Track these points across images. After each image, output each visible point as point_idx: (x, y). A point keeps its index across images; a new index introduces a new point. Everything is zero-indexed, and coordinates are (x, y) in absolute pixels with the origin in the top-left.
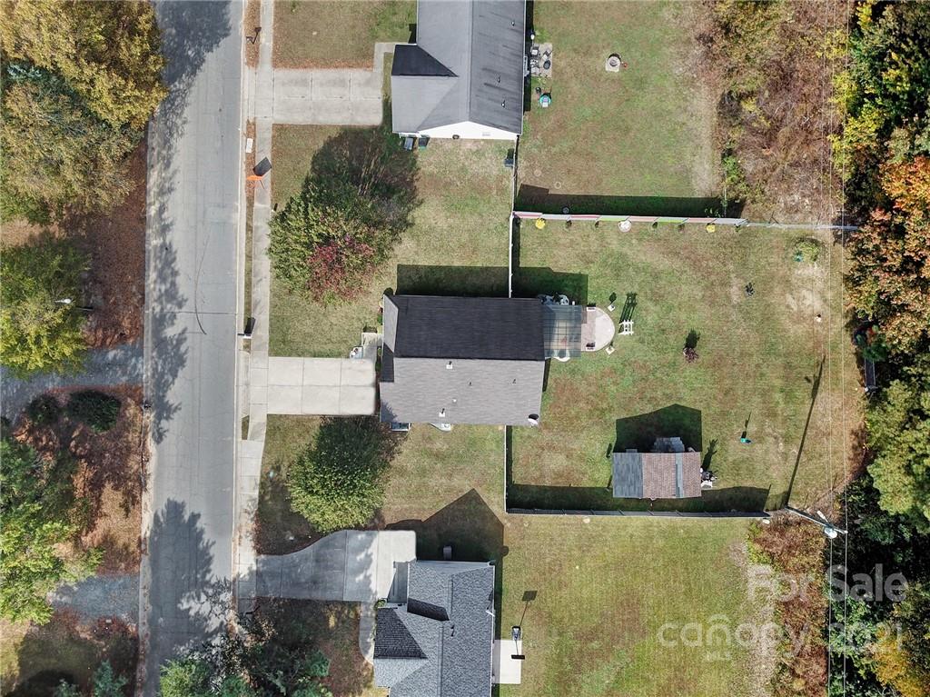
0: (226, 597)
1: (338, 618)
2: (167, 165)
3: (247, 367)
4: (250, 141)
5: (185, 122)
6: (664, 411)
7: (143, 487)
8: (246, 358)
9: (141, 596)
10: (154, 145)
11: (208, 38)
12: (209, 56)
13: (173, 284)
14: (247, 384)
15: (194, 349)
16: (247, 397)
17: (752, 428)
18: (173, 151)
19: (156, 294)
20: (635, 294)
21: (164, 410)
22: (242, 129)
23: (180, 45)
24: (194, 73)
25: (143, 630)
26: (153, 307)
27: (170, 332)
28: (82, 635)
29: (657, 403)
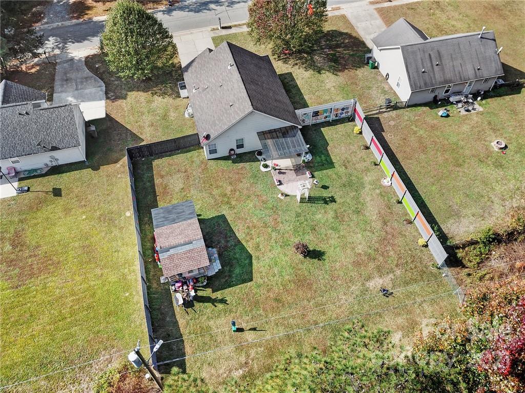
3: (202, 31)
8: (207, 30)
9: (57, 24)
13: (239, 2)
14: (191, 33)
15: (206, 14)
16: (184, 35)
17: (249, 336)
20: (335, 202)
21: (168, 12)
22: (334, 6)
25: (36, 28)
27: (212, 6)
29: (247, 241)
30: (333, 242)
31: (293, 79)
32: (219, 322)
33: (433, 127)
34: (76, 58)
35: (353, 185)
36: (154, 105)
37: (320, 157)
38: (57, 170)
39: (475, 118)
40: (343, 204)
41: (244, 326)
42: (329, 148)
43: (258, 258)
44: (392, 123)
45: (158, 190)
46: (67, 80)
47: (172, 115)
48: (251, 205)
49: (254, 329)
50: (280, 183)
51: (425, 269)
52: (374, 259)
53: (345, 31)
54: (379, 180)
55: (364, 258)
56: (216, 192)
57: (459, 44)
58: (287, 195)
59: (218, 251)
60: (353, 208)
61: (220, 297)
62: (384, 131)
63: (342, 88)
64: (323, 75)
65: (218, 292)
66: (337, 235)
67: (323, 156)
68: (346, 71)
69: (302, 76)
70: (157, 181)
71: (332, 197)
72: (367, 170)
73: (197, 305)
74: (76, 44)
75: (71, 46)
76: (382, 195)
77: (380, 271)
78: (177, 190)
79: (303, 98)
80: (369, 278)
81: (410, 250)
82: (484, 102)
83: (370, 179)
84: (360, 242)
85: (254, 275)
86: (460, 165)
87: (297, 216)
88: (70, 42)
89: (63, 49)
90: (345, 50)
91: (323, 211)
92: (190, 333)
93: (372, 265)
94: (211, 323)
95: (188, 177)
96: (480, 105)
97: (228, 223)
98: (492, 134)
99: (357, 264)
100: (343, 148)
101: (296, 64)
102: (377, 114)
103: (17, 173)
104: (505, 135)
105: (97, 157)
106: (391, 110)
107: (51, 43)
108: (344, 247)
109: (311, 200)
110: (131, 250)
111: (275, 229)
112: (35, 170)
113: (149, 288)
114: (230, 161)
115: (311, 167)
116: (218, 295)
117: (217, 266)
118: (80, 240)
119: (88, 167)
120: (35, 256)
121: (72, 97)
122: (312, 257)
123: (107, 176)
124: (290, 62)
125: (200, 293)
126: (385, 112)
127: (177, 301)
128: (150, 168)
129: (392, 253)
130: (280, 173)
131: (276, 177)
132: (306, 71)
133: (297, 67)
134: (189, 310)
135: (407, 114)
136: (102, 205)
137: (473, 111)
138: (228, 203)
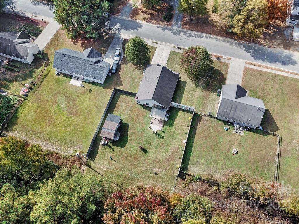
0: (117, 32)
1: (103, 50)
2: (223, 41)
3: (170, 46)
4: (226, 58)
5: (233, 46)
6: (127, 138)
7: (148, 22)
8: (172, 46)
9: (124, 17)
10: (228, 40)
11: (254, 55)
12: (249, 54)
13: (193, 36)
14: (165, 45)
15: (177, 37)
16: (162, 44)
17: (113, 162)
18: (226, 43)
19: (192, 33)
20: (163, 139)
21: (164, 29)
22: (229, 57)
23: (253, 49)
24: (245, 50)
25: (116, 16)
26: (189, 32)
27: (182, 34)
28: (119, 6)
29: (130, 136)
30: (153, 151)
31: (185, 86)
32: (109, 154)
33: (218, 131)
35: (173, 137)
36: (133, 73)
37: (171, 121)
38: (94, 83)
39: (237, 137)
40: (165, 141)
42: (176, 119)
43: (129, 143)
44: (205, 122)
45: (117, 106)
47: (137, 80)
48: (138, 126)
49: (116, 161)
50: (152, 123)
51: (172, 174)
52: (160, 163)
53: (222, 72)
54: (183, 139)
55: (158, 160)
56: (132, 116)
57: (247, 107)
58: (151, 128)
59: (120, 134)
60: (167, 144)
61: (113, 148)
62: (199, 123)
63: (199, 99)
64: (197, 89)
65: (113, 146)
66: (156, 149)
67: (172, 121)
68: (208, 91)
69: (190, 85)
70: (118, 103)
71: (164, 137)
72: (182, 134)
73: (106, 146)
75: (123, 31)
77: (160, 167)
78: (122, 108)
79: (182, 96)
80: (155, 167)
81: (173, 166)
82: (247, 132)
83: (180, 137)
84: (161, 155)
85: (125, 147)
87: (149, 137)
88: (123, 29)
89: (120, 31)
90: (215, 81)
92: (100, 152)
94: (107, 153)
95: (127, 106)
96: (244, 132)
97: (128, 128)
98: (237, 146)
99: (155, 161)
100: (180, 122)
101: (192, 79)
102: (203, 115)
103: (83, 79)
104: (241, 149)
105: (107, 84)
106: (209, 117)
108: (154, 154)
109: (157, 134)
110: (99, 121)
111: (140, 137)
112: (88, 80)
113: (97, 134)
114: (143, 107)
115: (165, 123)
116: (113, 147)
117: (117, 139)
118: (88, 110)
119: (102, 87)
122: (144, 152)
123: (106, 93)
124: (190, 77)
125: (109, 144)
126: (206, 116)
127: (102, 142)
128: (119, 97)
130: (154, 120)
131: (152, 120)
132: (193, 84)
133: (191, 80)
134: (103, 146)
135: (214, 121)
136: (99, 102)
137: (239, 134)
138: (133, 121)
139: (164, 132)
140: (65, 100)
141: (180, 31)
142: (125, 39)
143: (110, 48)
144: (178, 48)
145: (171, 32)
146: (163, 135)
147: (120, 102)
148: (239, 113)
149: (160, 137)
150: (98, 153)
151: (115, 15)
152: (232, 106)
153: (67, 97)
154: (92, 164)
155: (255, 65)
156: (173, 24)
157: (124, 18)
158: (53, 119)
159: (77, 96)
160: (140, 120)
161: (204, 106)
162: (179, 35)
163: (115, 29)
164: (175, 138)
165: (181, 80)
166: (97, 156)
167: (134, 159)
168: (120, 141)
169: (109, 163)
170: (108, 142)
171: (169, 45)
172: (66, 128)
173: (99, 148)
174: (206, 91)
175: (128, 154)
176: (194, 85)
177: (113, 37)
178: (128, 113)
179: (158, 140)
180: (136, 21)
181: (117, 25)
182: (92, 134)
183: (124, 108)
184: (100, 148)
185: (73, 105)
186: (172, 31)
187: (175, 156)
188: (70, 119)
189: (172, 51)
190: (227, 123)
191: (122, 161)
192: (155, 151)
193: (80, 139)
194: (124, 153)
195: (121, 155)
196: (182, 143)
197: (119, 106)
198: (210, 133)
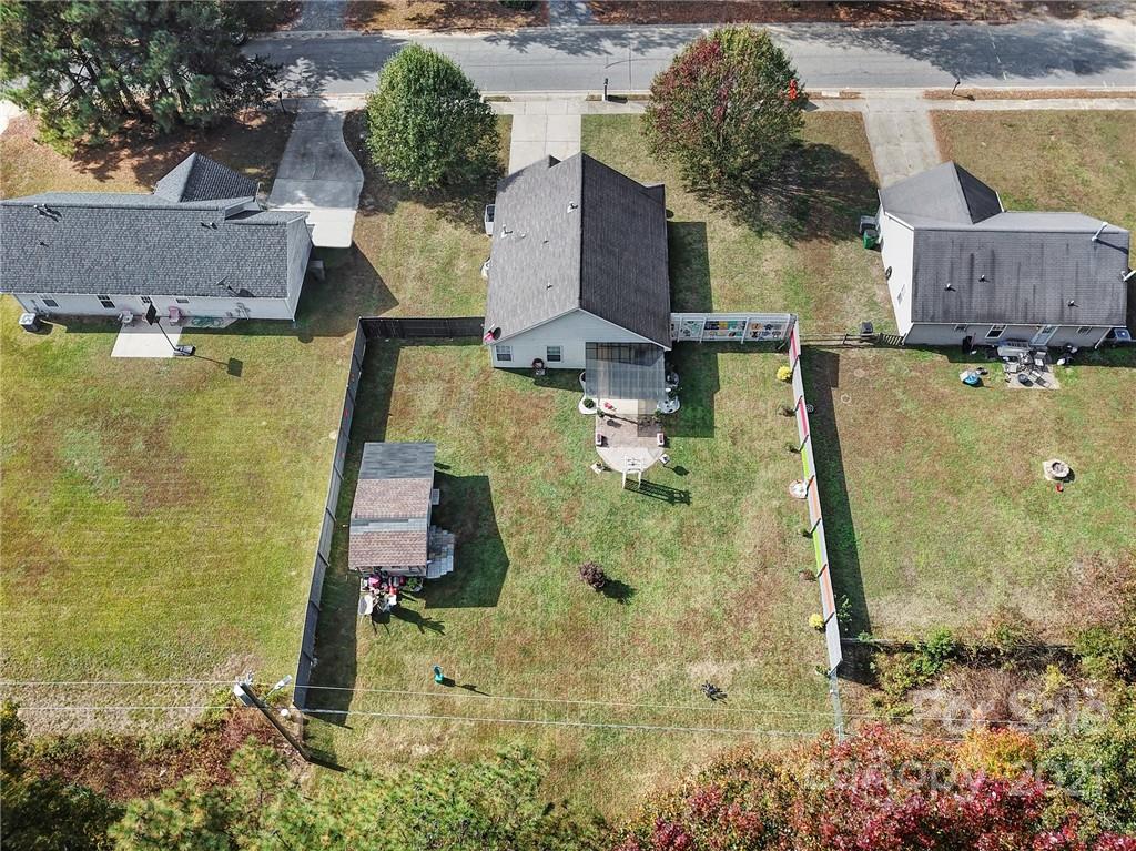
0: (304, 91)
1: (256, 175)
2: (793, 38)
3: (569, 99)
4: (838, 95)
5: (845, 48)
6: (499, 545)
7: (438, 30)
8: (580, 98)
9: (318, 32)
10: (813, 28)
11: (947, 62)
12: (926, 63)
13: (660, 45)
14: (548, 99)
15: (588, 62)
16: (532, 99)
17: (460, 697)
18: (810, 40)
19: (648, 34)
20: (689, 503)
21: (521, 42)
22: (847, 89)
23: (932, 43)
24: (903, 53)
25: (281, 35)
26: (634, 32)
27: (607, 44)
29: (512, 535)
30: (656, 576)
31: (703, 239)
32: (420, 659)
33: (938, 401)
34: (332, 111)
35: (733, 480)
36: (436, 238)
37: (694, 410)
38: (244, 327)
39: (1034, 402)
40: (701, 511)
41: (457, 677)
42: (717, 396)
43: (518, 570)
44: (860, 373)
45: (395, 404)
46: (304, 155)
47: (462, 265)
48: (538, 472)
49: (472, 688)
50: (604, 442)
51: (802, 670)
52: (717, 628)
53: (846, 152)
54: (786, 481)
55: (700, 620)
56: (487, 432)
57: (1042, 246)
58: (607, 469)
59: (456, 539)
60: (716, 524)
61: (434, 618)
62: (836, 386)
63: (791, 278)
64: (765, 241)
65: (434, 610)
66: (668, 567)
67: (700, 409)
68: (815, 241)
69: (723, 234)
70: (398, 387)
71: (687, 493)
72: (773, 457)
73: (395, 622)
74: (340, 80)
75: (329, 83)
76: (779, 513)
77: (720, 650)
78: (425, 411)
79: (707, 283)
80: (696, 657)
81: (790, 628)
82: (1069, 370)
83: (770, 475)
84: (703, 589)
85: (502, 598)
86: (957, 493)
87: (611, 513)
88: (329, 75)
89: (315, 87)
90: (829, 194)
91: (661, 514)
92: (369, 664)
93: (709, 637)
94: (408, 657)
95: (450, 392)
96: (1058, 375)
97: (490, 495)
98: (1054, 443)
99: (684, 628)
100: (743, 403)
101: (722, 207)
102: (838, 347)
103: (183, 318)
104: (1080, 453)
105: (313, 319)
106: (868, 346)
107: (298, 71)
108: (671, 591)
109: (646, 487)
110: (319, 501)
111: (564, 527)
112: (211, 319)
113: (329, 571)
114: (531, 380)
115: (670, 425)
116: (433, 614)
117: (446, 565)
118: (248, 461)
119: (293, 333)
120: (175, 470)
121: (304, 191)
122: (609, 594)
123: (320, 357)
124: (711, 200)
125: (405, 604)
126: (856, 347)
127: (365, 606)
128: (393, 360)
129: (753, 625)
130: (610, 423)
131: (601, 428)
132: (735, 225)
133: (721, 213)
134: (380, 626)
135: (899, 361)
136: (297, 408)
137: (1036, 386)
138: (501, 457)
139: (680, 471)
140: (103, 442)
141: (596, 37)
142: (350, 114)
143: (287, 159)
144: (611, 98)
145: (558, 48)
146: (677, 484)
147: (408, 381)
148: (1014, 283)
149: (672, 500)
150: (360, 668)
151: (274, 29)
152: (972, 255)
153: (109, 424)
154: (341, 742)
155: (971, 98)
156: (555, 14)
157: (323, 33)
158: (52, 552)
159: (169, 405)
160: (538, 444)
161: (823, 306)
162: (598, 51)
163: (293, 85)
164: (750, 485)
165: (673, 220)
166: (359, 690)
167: (567, 650)
168: (461, 574)
169: (439, 709)
170: (397, 593)
171: (563, 95)
172: (139, 584)
173: (354, 641)
174: (806, 239)
175: (529, 631)
176: (744, 229)
177: (292, 117)
178: (463, 424)
179: (663, 518)
180: (381, 38)
181: (296, 65)
182: (298, 575)
183: (434, 405)
184: (365, 638)
185: (157, 456)
186: (557, 44)
187: (782, 574)
188: (151, 529)
189: (589, 116)
190: (963, 351)
191: (509, 677)
192: (668, 576)
193: (234, 621)
194: (507, 629)
195: (490, 646)
196: (791, 498)
197: (406, 404)
198: (903, 417)
